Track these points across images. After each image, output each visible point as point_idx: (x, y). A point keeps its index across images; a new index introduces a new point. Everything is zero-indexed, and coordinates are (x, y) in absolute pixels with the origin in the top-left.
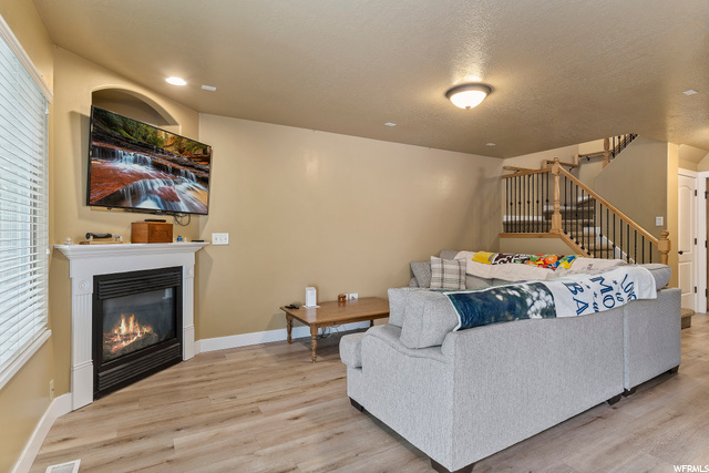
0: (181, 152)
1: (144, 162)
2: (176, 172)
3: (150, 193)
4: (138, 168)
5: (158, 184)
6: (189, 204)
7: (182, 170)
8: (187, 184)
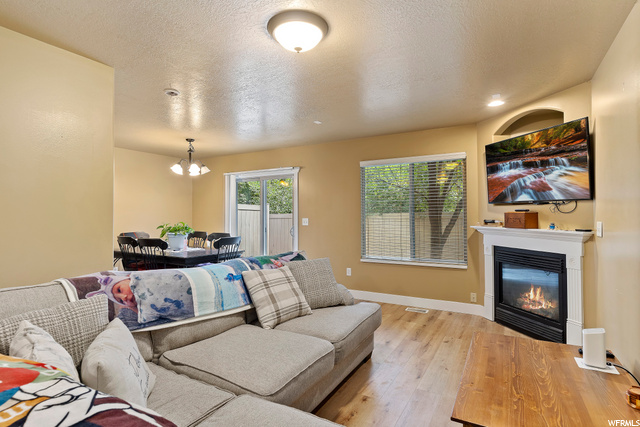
0: (548, 143)
1: (517, 166)
2: (545, 164)
3: (523, 189)
4: (514, 172)
5: (530, 179)
6: (562, 191)
7: (551, 159)
8: (558, 171)
